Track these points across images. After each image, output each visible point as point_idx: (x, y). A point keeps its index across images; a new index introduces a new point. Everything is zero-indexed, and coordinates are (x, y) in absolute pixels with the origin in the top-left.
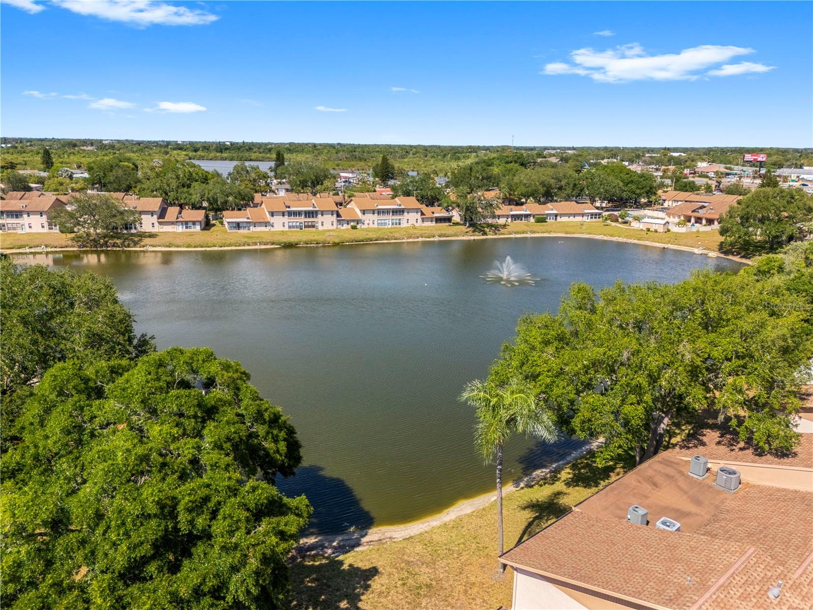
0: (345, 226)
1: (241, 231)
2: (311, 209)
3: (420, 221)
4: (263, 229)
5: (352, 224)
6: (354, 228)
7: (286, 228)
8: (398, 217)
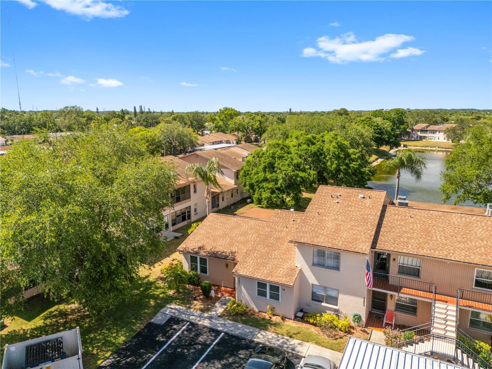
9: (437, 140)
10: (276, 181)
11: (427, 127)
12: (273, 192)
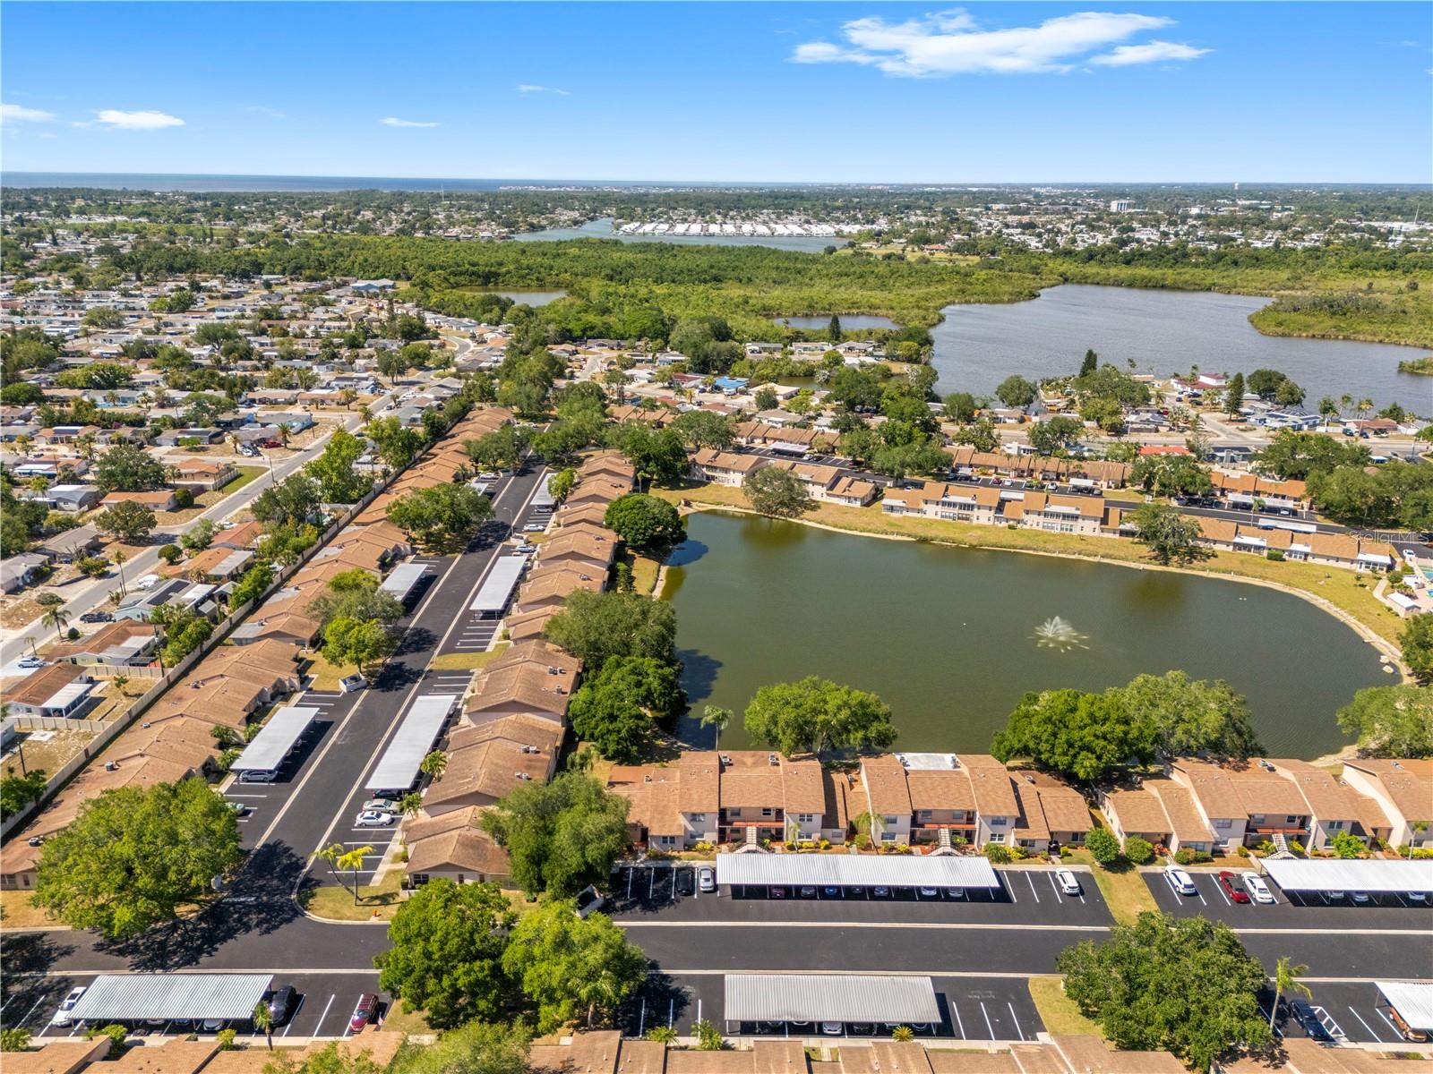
0: (1004, 524)
1: (895, 515)
2: (969, 500)
3: (1098, 530)
4: (916, 515)
5: (1011, 523)
6: (1011, 527)
7: (939, 518)
8: (1070, 523)
9: (731, 484)
10: (619, 732)
11: (716, 456)
12: (618, 743)
